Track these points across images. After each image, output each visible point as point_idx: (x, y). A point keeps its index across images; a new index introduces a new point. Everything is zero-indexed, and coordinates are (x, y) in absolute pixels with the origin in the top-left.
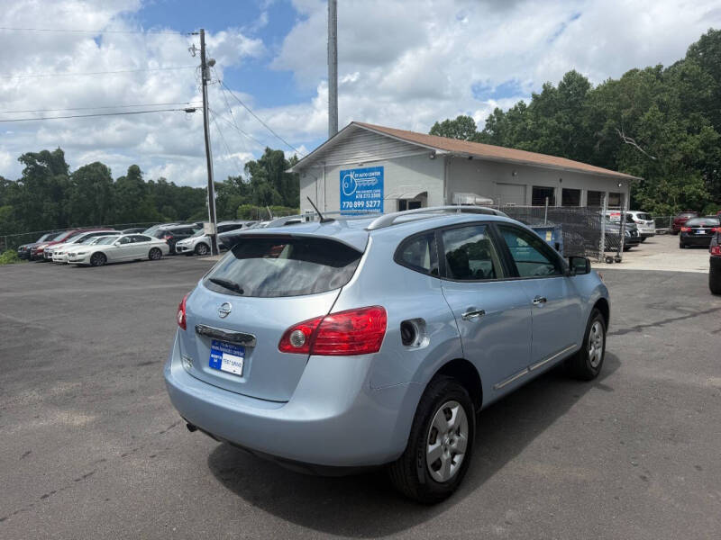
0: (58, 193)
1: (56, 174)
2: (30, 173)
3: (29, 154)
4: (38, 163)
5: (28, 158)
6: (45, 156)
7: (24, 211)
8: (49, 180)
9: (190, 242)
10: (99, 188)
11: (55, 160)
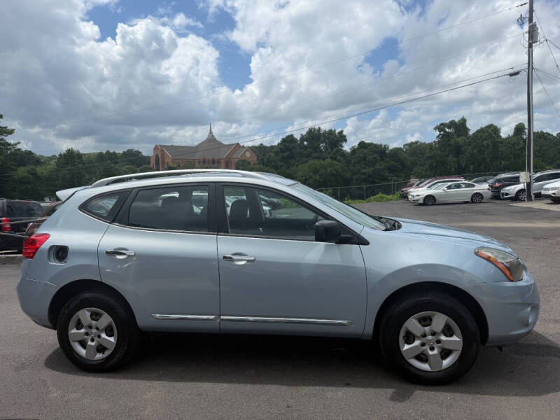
0: (458, 150)
1: (459, 136)
2: (442, 138)
3: (442, 124)
4: (447, 130)
5: (441, 128)
6: (452, 124)
7: (434, 165)
8: (452, 142)
9: (513, 189)
10: (487, 144)
11: (460, 126)
